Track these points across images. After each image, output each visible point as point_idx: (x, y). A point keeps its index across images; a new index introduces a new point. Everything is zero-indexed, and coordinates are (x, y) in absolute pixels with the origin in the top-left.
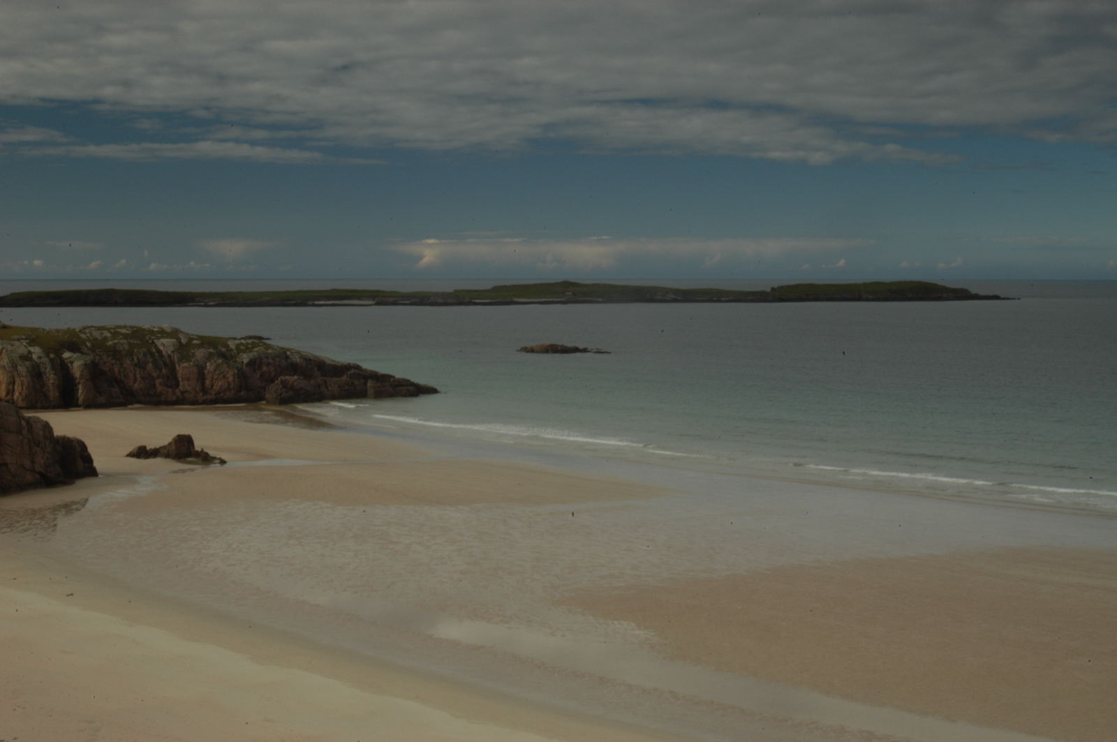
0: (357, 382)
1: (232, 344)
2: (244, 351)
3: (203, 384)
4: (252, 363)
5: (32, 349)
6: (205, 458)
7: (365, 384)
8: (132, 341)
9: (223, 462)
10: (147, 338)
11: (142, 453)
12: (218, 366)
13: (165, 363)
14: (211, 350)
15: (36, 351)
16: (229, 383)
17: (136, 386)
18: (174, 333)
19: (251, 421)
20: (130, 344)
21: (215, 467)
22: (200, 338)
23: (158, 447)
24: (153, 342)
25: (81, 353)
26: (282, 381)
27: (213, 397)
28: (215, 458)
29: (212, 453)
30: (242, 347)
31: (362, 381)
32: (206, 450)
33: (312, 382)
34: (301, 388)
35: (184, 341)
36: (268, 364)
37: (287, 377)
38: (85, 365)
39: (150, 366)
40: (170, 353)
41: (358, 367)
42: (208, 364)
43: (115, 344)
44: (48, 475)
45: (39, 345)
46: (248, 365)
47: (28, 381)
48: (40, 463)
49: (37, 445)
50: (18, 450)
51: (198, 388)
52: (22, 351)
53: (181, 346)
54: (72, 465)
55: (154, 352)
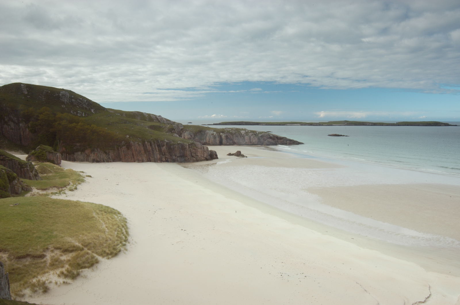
0: (285, 141)
1: (257, 132)
3: (250, 141)
4: (261, 136)
5: (214, 133)
6: (243, 156)
7: (287, 142)
8: (235, 131)
9: (247, 157)
10: (239, 131)
11: (230, 154)
12: (254, 137)
13: (242, 136)
14: (253, 133)
15: (215, 133)
16: (256, 141)
17: (236, 141)
18: (245, 130)
19: (258, 149)
21: (245, 158)
22: (250, 131)
23: (233, 153)
25: (225, 133)
26: (268, 141)
27: (252, 144)
29: (245, 155)
30: (260, 133)
31: (286, 141)
32: (243, 154)
33: (275, 141)
34: (272, 142)
35: (247, 131)
36: (265, 137)
38: (225, 136)
39: (239, 137)
40: (243, 134)
41: (286, 138)
42: (252, 136)
43: (232, 132)
44: (207, 158)
45: (215, 132)
46: (261, 137)
47: (213, 139)
48: (205, 155)
49: (205, 152)
50: (201, 153)
51: (249, 142)
52: (212, 133)
53: (246, 132)
54: (213, 156)
55: (240, 133)
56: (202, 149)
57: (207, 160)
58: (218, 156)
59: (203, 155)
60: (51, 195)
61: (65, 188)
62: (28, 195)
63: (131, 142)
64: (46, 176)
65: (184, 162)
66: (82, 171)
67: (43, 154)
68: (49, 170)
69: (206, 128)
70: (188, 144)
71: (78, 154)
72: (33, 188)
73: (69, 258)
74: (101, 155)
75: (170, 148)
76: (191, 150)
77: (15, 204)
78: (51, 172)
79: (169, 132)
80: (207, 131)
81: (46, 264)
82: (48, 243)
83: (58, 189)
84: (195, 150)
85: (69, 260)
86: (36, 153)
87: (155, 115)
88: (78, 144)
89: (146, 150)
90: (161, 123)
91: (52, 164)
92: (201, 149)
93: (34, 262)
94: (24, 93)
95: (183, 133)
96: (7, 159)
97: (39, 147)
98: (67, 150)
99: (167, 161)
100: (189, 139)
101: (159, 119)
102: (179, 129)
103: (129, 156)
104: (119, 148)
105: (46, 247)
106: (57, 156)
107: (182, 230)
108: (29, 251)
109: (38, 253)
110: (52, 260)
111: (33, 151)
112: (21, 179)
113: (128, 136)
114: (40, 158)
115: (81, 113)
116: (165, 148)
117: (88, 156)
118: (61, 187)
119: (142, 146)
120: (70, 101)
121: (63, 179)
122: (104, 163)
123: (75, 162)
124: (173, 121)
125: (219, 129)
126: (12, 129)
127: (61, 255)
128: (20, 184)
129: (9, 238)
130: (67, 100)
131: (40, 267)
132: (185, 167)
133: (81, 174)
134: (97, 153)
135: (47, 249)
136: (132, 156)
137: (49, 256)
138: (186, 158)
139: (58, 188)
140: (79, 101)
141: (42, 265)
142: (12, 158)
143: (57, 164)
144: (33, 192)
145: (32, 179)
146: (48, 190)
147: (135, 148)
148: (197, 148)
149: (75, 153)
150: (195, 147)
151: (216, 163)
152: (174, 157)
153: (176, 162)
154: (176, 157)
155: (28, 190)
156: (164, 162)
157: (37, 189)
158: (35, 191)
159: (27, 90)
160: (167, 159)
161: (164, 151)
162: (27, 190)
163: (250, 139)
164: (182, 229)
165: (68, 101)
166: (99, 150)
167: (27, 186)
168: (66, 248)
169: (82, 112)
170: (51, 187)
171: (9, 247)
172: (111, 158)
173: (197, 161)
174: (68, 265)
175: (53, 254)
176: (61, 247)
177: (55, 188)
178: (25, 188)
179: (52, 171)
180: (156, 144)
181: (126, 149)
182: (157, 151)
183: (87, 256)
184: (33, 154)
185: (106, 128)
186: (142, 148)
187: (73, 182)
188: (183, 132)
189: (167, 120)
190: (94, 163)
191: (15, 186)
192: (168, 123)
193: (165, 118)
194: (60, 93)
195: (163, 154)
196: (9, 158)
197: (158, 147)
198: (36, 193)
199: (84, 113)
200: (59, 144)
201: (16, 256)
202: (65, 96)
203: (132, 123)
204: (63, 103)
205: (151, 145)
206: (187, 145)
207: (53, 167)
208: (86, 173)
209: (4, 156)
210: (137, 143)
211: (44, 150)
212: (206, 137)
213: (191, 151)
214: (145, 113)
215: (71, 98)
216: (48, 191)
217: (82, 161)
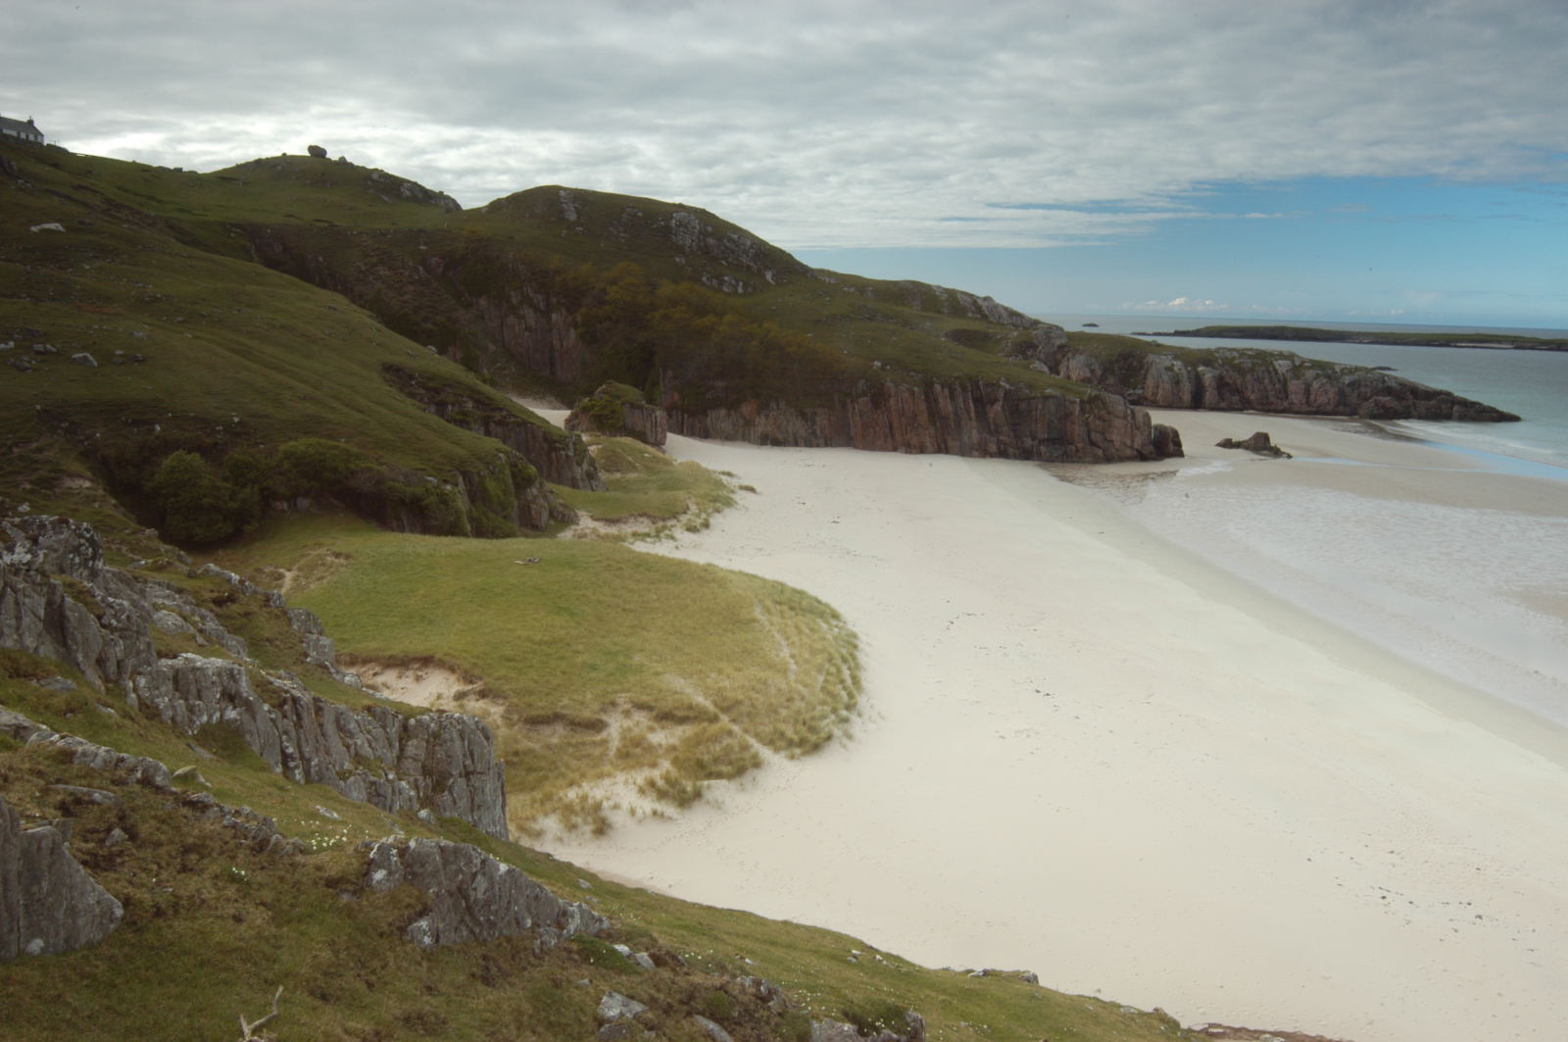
0: (1443, 406)
1: (1337, 368)
2: (1347, 374)
3: (1308, 398)
4: (1352, 384)
5: (1175, 363)
6: (1276, 453)
7: (1452, 408)
8: (1254, 361)
9: (1289, 456)
10: (1267, 359)
11: (1228, 444)
12: (1322, 384)
13: (1279, 381)
14: (1319, 372)
15: (1178, 364)
16: (1329, 400)
17: (1252, 397)
18: (1291, 357)
19: (1336, 430)
20: (1253, 364)
21: (1282, 461)
22: (1312, 361)
23: (1241, 440)
24: (1272, 363)
25: (1213, 367)
26: (1375, 400)
27: (1314, 409)
28: (1284, 453)
29: (1283, 449)
30: (1346, 371)
31: (1449, 405)
32: (1278, 446)
33: (1404, 403)
34: (1391, 408)
35: (1298, 363)
36: (1366, 386)
37: (1381, 398)
38: (1214, 377)
39: (1267, 381)
40: (1284, 371)
41: (1449, 394)
42: (1314, 383)
43: (1241, 363)
44: (1144, 452)
45: (1181, 360)
46: (1348, 385)
47: (1168, 387)
48: (1138, 442)
49: (1138, 429)
50: (1123, 430)
51: (1304, 401)
52: (1168, 363)
53: (1295, 366)
54: (1165, 446)
55: (1271, 369)
56: (1129, 418)
57: (1142, 457)
58: (1185, 448)
59: (1129, 442)
60: (631, 540)
61: (674, 522)
62: (567, 535)
63: (889, 384)
64: (618, 481)
65: (1063, 462)
66: (727, 470)
67: (613, 412)
68: (629, 462)
69: (1148, 344)
70: (1078, 400)
71: (719, 417)
72: (581, 513)
73: (673, 741)
74: (788, 421)
75: (1018, 407)
76: (1090, 419)
77: (530, 560)
78: (634, 469)
79: (1017, 356)
80: (1151, 358)
81: (608, 748)
82: (617, 687)
83: (654, 523)
84: (1104, 421)
85: (674, 748)
86: (593, 406)
87: (971, 296)
88: (719, 384)
89: (934, 414)
90: (991, 323)
91: (638, 442)
92: (1125, 418)
93: (574, 741)
94: (566, 217)
95: (1066, 359)
96: (513, 422)
97: (604, 386)
98: (686, 402)
99: (1003, 454)
100: (1087, 381)
101: (984, 308)
102: (1053, 344)
103: (878, 429)
104: (849, 401)
105: (611, 697)
106: (656, 418)
107: (1038, 692)
108: (561, 704)
109: (587, 714)
110: (623, 738)
111: (586, 400)
112: (549, 486)
113: (879, 364)
114: (606, 422)
115: (733, 282)
116: (999, 408)
117: (749, 423)
118: (664, 516)
119: (923, 397)
120: (702, 244)
121: (670, 493)
122: (798, 449)
123: (709, 440)
124: (1034, 317)
125: (1194, 350)
126: (529, 329)
127: (651, 729)
128: (545, 497)
129: (509, 660)
130: (693, 241)
131: (589, 756)
132: (1063, 479)
133: (724, 478)
134: (775, 413)
135: (613, 704)
136: (888, 430)
137: (616, 727)
138: (1070, 446)
139: (653, 519)
140: (728, 245)
141: (597, 752)
142: (525, 417)
143: (653, 445)
144: (579, 528)
145: (578, 488)
146: (625, 523)
147: (900, 405)
148: (1109, 413)
149: (709, 412)
150: (1103, 412)
151: (1174, 473)
152: (1028, 442)
153: (1034, 460)
154: (1037, 442)
155: (566, 519)
156: (992, 455)
157: (591, 517)
158: (586, 523)
159: (575, 207)
160: (1002, 446)
161: (994, 418)
162: (563, 519)
163: (1307, 392)
164: (1039, 689)
165: (694, 244)
166: (782, 405)
167: (565, 506)
168: (667, 710)
169: (737, 281)
170: (632, 515)
171: (506, 687)
172: (818, 432)
173: (1109, 459)
174: (669, 762)
175: (627, 723)
176: (653, 704)
177: (646, 520)
178: (558, 512)
179: (637, 465)
180: (970, 393)
181: (870, 406)
182: (970, 419)
183: (727, 741)
184: (585, 410)
185: (810, 335)
186: (923, 406)
187: (697, 504)
188: (1064, 356)
189: (1013, 314)
190: (764, 447)
191: (532, 505)
192: (1014, 326)
193: (1006, 304)
194: (672, 218)
195: (992, 427)
196: (517, 417)
197: (976, 407)
198: (588, 531)
199: (744, 284)
200: (661, 381)
201: (525, 715)
202: (686, 227)
203: (892, 318)
204: (680, 250)
205: (952, 397)
206: (1074, 402)
207: (642, 452)
208: (739, 478)
209: (504, 413)
210: (908, 389)
211: (618, 397)
212: (1145, 378)
213: (1087, 424)
214: (939, 287)
215: (704, 234)
216: (624, 526)
217: (729, 437)
